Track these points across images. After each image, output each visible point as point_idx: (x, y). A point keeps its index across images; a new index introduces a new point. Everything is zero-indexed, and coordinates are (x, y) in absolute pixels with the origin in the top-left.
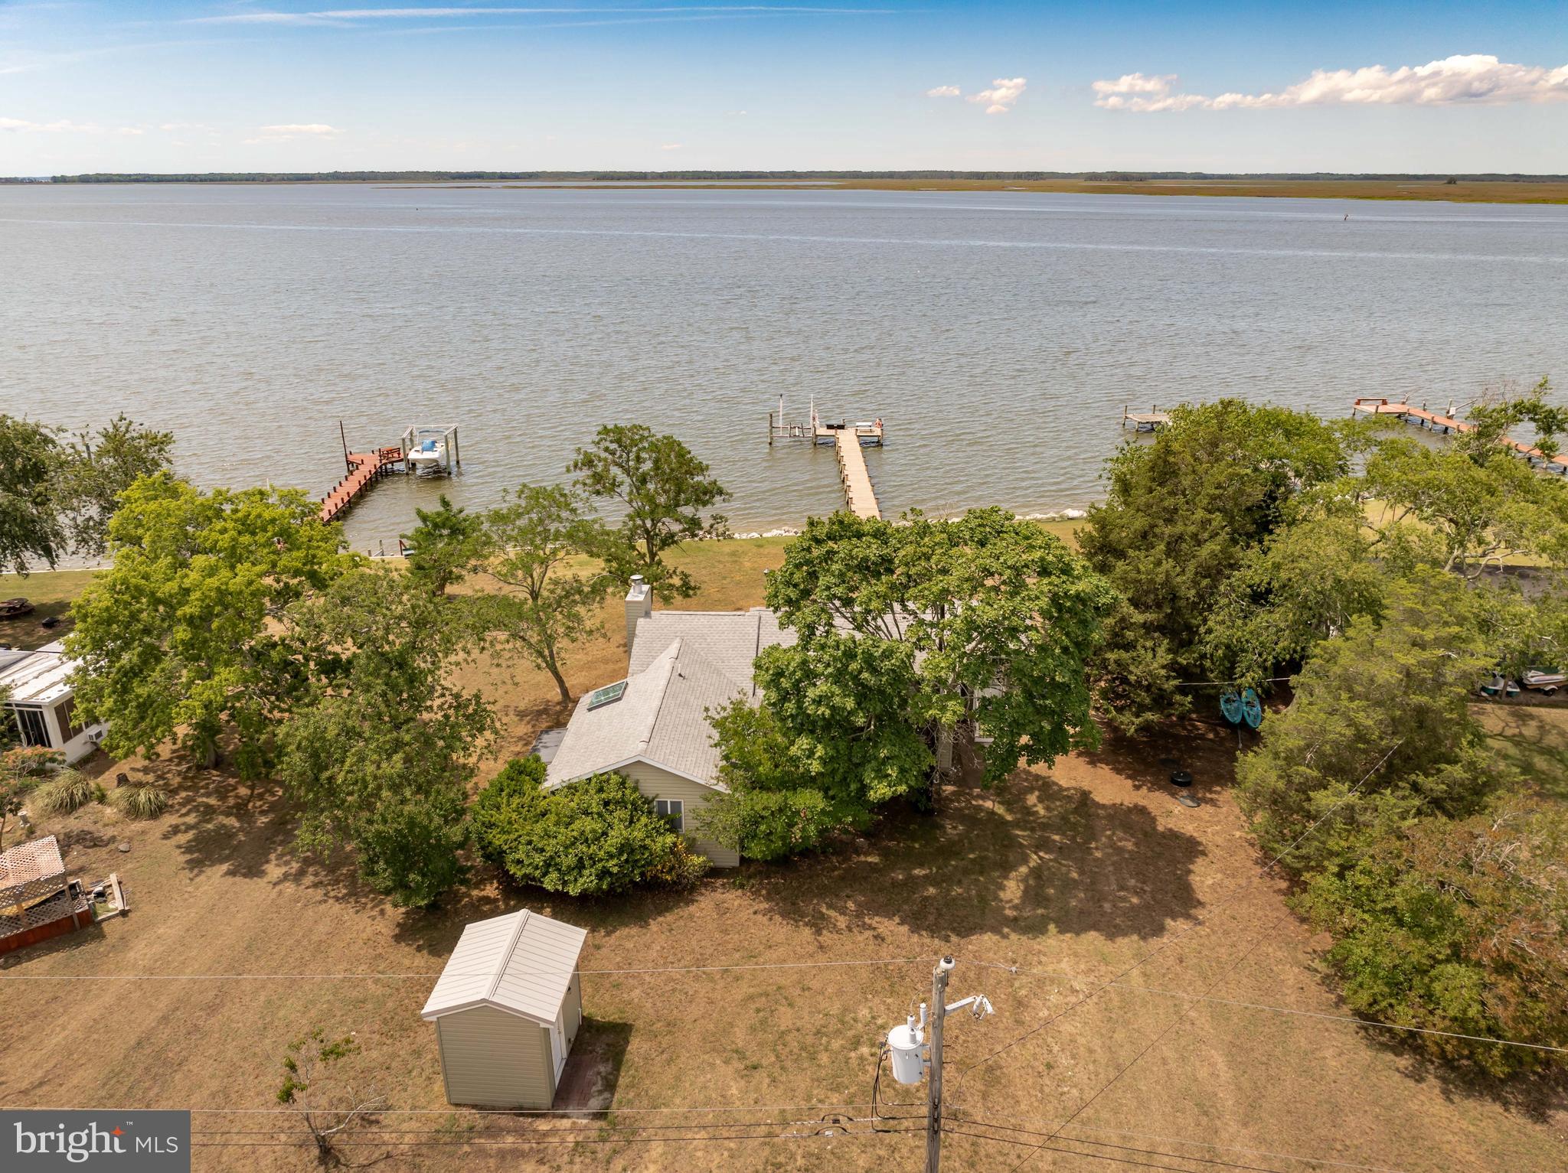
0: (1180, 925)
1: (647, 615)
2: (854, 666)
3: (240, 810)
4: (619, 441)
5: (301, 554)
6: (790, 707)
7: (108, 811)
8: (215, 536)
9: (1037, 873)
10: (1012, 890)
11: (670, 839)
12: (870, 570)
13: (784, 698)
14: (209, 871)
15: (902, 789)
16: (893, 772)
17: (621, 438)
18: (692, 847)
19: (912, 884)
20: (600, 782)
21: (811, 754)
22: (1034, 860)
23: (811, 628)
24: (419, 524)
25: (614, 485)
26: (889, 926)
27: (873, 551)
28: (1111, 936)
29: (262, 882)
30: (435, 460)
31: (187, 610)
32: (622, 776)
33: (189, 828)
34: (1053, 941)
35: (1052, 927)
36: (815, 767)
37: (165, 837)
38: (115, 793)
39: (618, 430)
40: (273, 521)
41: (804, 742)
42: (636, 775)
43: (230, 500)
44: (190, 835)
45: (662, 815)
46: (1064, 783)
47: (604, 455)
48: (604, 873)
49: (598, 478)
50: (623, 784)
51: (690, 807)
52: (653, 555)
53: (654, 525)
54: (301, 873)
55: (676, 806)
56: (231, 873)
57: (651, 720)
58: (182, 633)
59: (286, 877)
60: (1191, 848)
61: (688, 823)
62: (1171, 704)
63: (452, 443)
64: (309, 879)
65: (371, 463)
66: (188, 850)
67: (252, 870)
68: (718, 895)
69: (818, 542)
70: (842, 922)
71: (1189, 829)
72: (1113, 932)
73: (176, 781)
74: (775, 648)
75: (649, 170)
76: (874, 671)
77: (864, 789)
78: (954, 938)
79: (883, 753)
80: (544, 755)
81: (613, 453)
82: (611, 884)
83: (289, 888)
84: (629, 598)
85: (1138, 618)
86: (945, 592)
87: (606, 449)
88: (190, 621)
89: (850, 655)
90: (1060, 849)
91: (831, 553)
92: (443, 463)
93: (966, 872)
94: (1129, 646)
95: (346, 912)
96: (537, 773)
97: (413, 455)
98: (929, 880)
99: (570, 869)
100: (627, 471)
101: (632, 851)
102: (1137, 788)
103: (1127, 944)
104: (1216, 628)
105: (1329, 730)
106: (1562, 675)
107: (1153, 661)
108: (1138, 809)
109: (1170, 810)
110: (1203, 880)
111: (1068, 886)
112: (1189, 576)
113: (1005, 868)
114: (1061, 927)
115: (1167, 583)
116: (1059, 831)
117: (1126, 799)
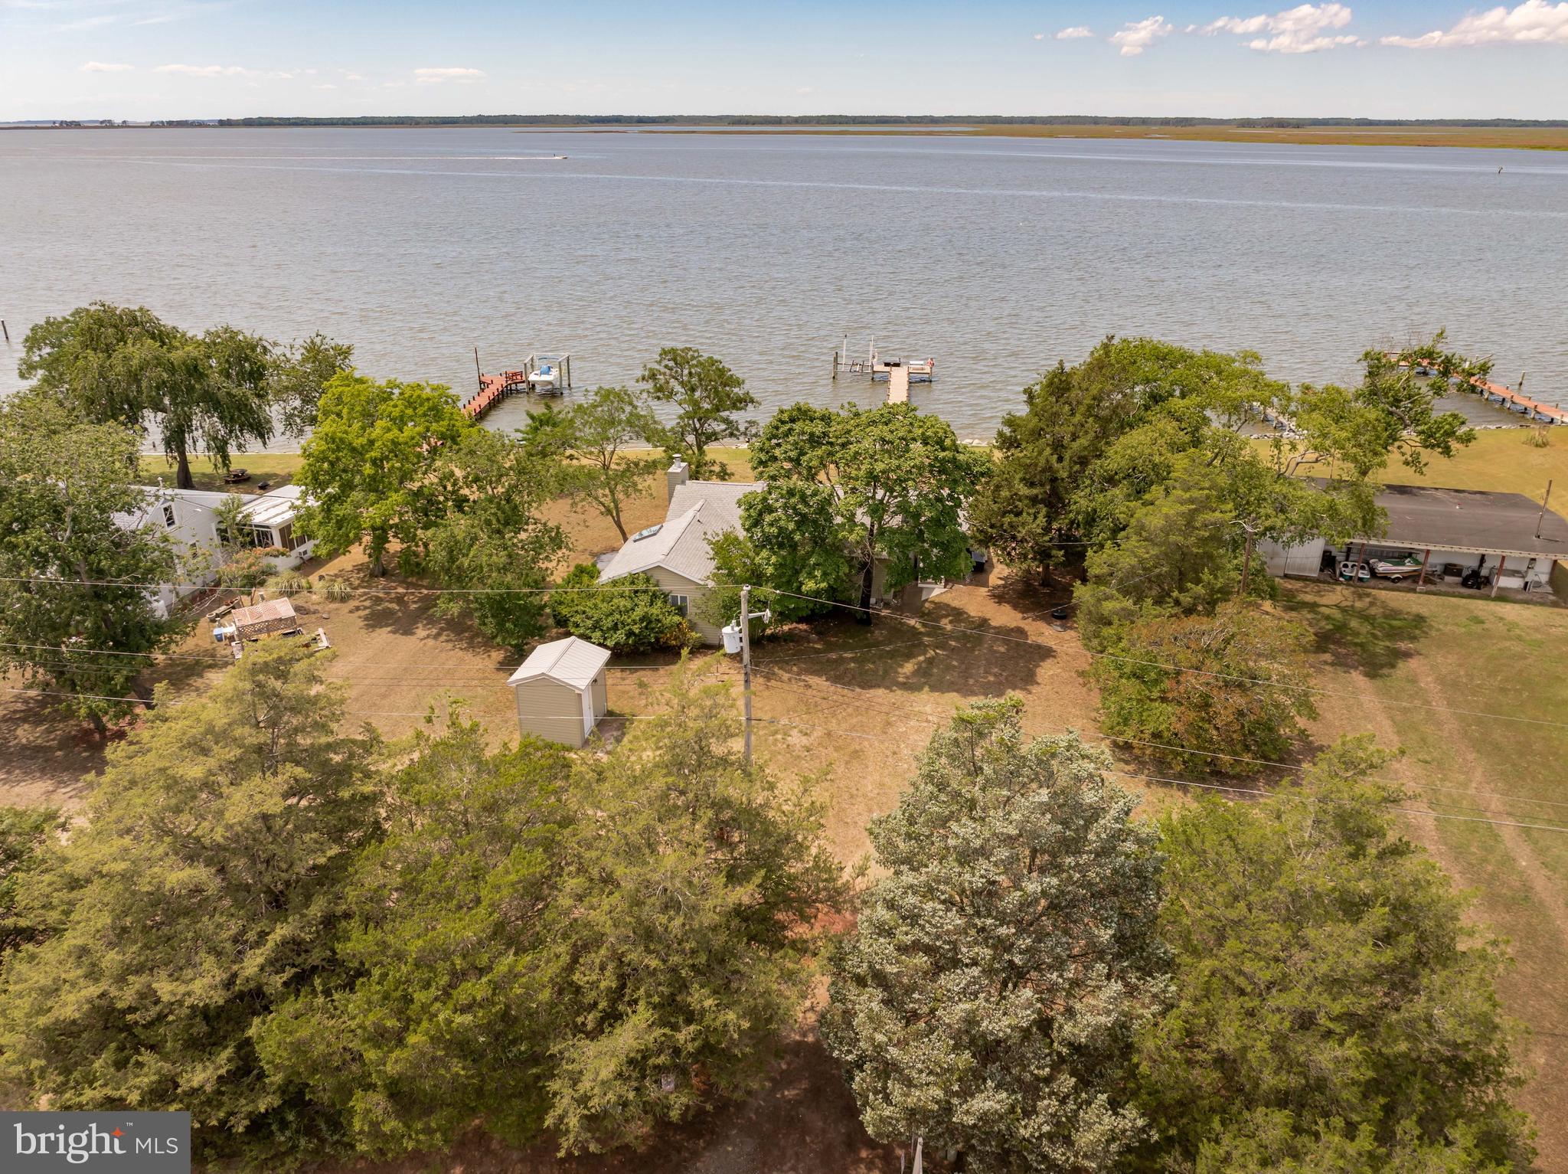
0: (1018, 695)
1: (683, 483)
3: (400, 600)
4: (675, 360)
5: (445, 423)
6: (757, 530)
7: (314, 597)
8: (390, 409)
9: (930, 662)
10: (909, 667)
11: (677, 619)
12: (814, 441)
13: (754, 523)
14: (378, 631)
15: (824, 585)
16: (818, 573)
17: (676, 358)
18: (693, 627)
19: (841, 661)
20: (633, 579)
21: (768, 562)
22: (930, 654)
23: (773, 478)
24: (530, 421)
25: (671, 394)
26: (818, 682)
27: (818, 428)
29: (413, 638)
30: (550, 383)
31: (373, 454)
32: (648, 575)
33: (366, 608)
34: (924, 695)
35: (926, 689)
36: (771, 570)
37: (351, 612)
38: (318, 585)
39: (673, 351)
40: (428, 399)
41: (764, 554)
42: (657, 576)
43: (398, 387)
44: (367, 612)
45: (674, 603)
46: (972, 614)
47: (663, 370)
48: (630, 634)
49: (660, 389)
50: (648, 580)
51: (693, 599)
52: (700, 448)
53: (702, 426)
54: (438, 635)
55: (684, 599)
56: (394, 632)
57: (672, 544)
58: (368, 469)
59: (428, 636)
60: (1046, 653)
61: (691, 610)
62: (1050, 556)
63: (565, 368)
64: (443, 638)
65: (498, 383)
66: (366, 618)
67: (408, 632)
69: (783, 422)
70: (786, 676)
71: (1052, 644)
73: (357, 582)
74: (752, 493)
75: (785, 115)
77: (800, 584)
78: (858, 690)
80: (599, 566)
81: (671, 369)
82: (635, 642)
83: (431, 642)
84: (670, 470)
85: (1024, 490)
87: (666, 366)
88: (374, 462)
90: (953, 650)
91: (790, 430)
92: (557, 385)
93: (881, 657)
95: (468, 656)
96: (593, 573)
97: (532, 378)
98: (852, 659)
99: (609, 629)
100: (682, 383)
101: (650, 622)
102: (1024, 618)
104: (1080, 501)
105: (1127, 561)
106: (1408, 567)
107: (1032, 523)
108: (1020, 631)
109: (1043, 632)
110: (1046, 671)
111: (949, 668)
112: (1066, 463)
113: (909, 656)
114: (934, 689)
115: (1049, 468)
116: (957, 639)
117: (1013, 625)
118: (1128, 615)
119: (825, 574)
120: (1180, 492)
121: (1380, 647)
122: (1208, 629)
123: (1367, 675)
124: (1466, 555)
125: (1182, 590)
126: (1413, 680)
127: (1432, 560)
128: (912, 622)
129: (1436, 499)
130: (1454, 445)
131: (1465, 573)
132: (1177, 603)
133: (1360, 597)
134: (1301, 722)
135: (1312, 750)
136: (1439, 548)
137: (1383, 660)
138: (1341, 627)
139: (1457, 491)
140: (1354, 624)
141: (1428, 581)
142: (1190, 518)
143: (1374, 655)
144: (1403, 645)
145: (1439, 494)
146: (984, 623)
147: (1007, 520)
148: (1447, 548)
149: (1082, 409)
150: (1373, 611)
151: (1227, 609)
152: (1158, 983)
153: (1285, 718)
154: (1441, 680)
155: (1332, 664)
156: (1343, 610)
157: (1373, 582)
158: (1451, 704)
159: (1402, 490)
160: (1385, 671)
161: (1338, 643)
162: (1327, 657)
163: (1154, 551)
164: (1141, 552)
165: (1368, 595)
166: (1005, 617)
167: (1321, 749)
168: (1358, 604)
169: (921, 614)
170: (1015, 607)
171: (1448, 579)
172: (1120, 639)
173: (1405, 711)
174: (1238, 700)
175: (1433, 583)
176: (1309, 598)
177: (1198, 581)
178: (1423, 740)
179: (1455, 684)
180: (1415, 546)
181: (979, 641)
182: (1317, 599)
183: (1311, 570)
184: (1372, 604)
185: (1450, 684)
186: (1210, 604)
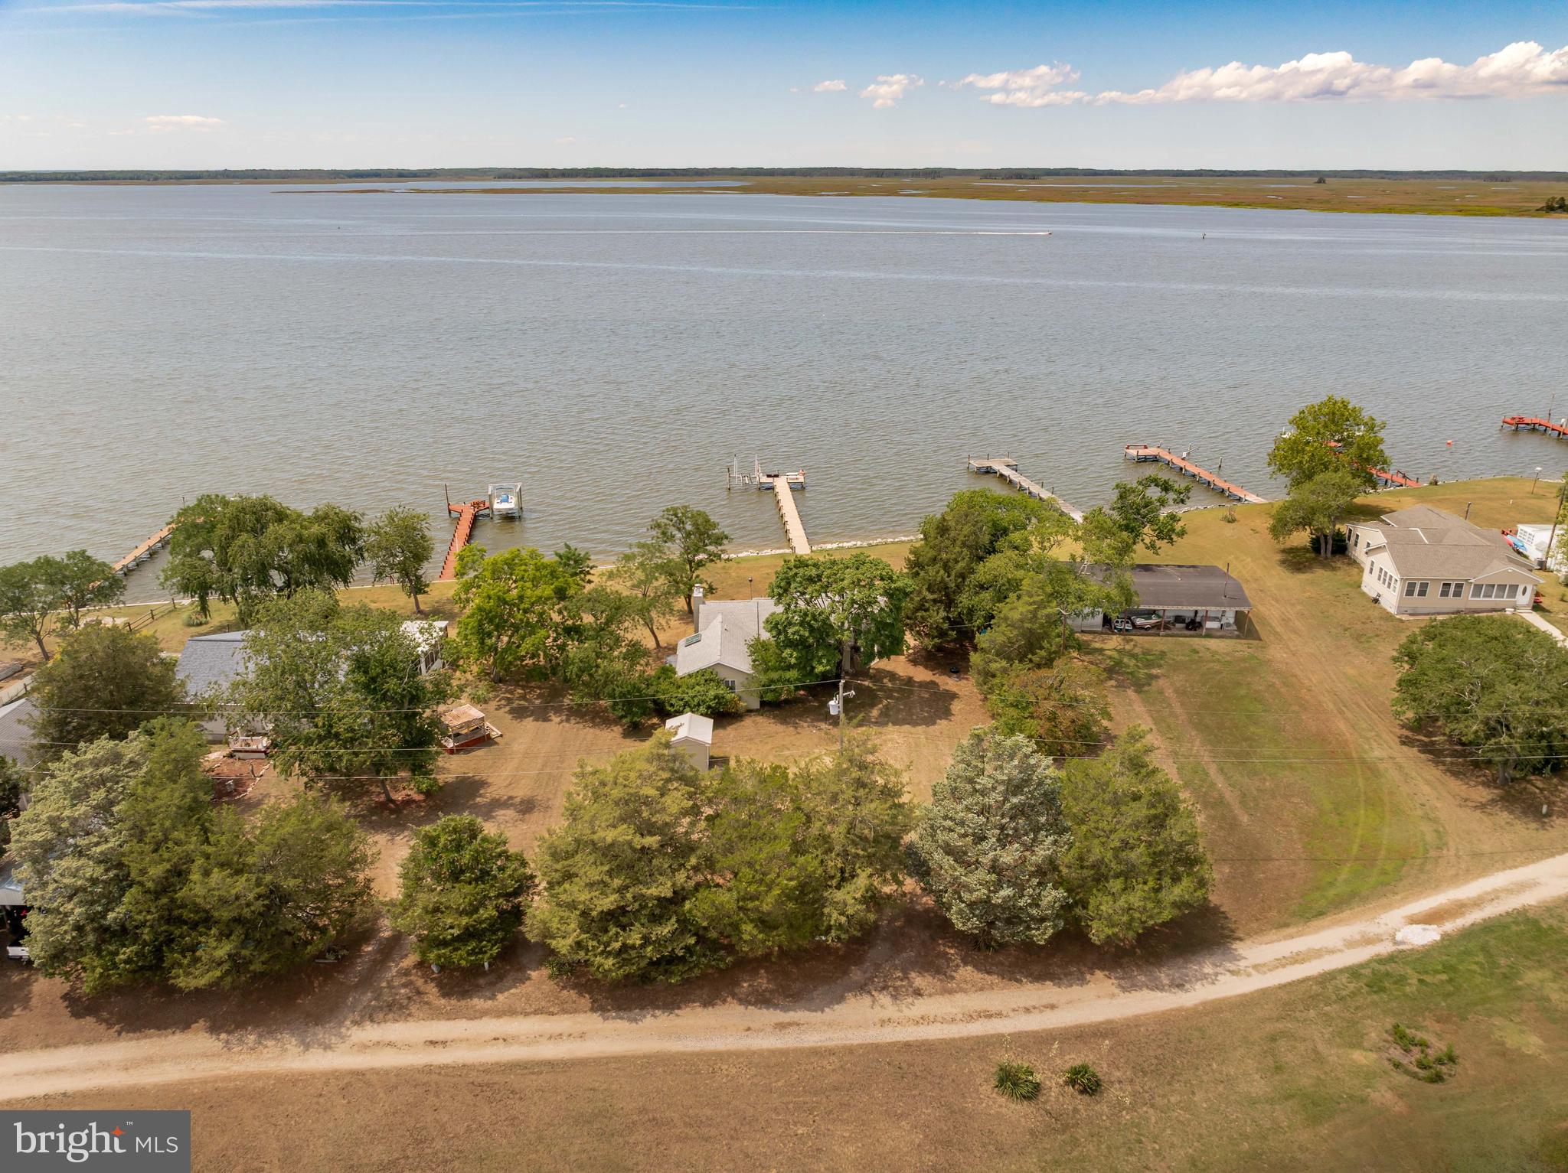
0: (944, 722)
1: (704, 603)
2: (808, 619)
6: (782, 637)
9: (886, 707)
10: (875, 713)
11: (732, 695)
12: (811, 580)
13: (779, 633)
14: (525, 720)
15: (828, 668)
16: (824, 661)
17: (675, 513)
18: (741, 699)
20: (702, 672)
21: (791, 656)
22: (885, 702)
23: (789, 605)
25: (673, 537)
27: (814, 572)
28: (914, 726)
29: (550, 723)
32: (711, 669)
33: (505, 705)
34: (890, 727)
35: (890, 724)
36: (793, 661)
37: (498, 709)
41: (788, 651)
42: (717, 669)
44: (508, 708)
45: (728, 685)
47: (667, 521)
50: (711, 672)
51: (738, 681)
53: (693, 557)
54: (568, 719)
55: (733, 682)
56: (537, 721)
57: (718, 647)
60: (953, 696)
61: (738, 689)
62: (946, 635)
64: (573, 721)
65: (469, 513)
66: (510, 713)
67: (545, 719)
68: (753, 718)
69: (790, 569)
70: (805, 725)
71: (955, 689)
72: (915, 724)
74: (774, 614)
76: (816, 620)
77: (813, 668)
79: (820, 654)
80: (671, 664)
81: (672, 520)
82: (711, 712)
83: (564, 724)
84: (694, 595)
85: (930, 596)
86: (843, 588)
87: (668, 519)
89: (806, 614)
90: (897, 699)
91: (796, 574)
94: (926, 610)
96: (672, 670)
97: (496, 506)
99: (695, 706)
100: (679, 530)
101: (720, 698)
102: (934, 674)
103: (920, 729)
104: (964, 600)
105: (1001, 639)
106: (1154, 620)
107: (938, 616)
108: (933, 683)
109: (948, 683)
110: (956, 706)
111: (899, 711)
112: (952, 577)
113: (873, 705)
114: (895, 724)
115: (942, 581)
116: (897, 692)
117: (928, 679)
118: (1004, 671)
119: (828, 661)
120: (1027, 598)
121: (1142, 673)
122: (1049, 676)
123: (1136, 692)
124: (1186, 610)
125: (1034, 654)
126: (1161, 692)
127: (1167, 614)
128: (866, 683)
129: (1167, 574)
130: (1174, 537)
131: (1187, 621)
132: (1031, 661)
133: (1128, 641)
134: (1105, 723)
135: (1111, 738)
136: (1170, 608)
137: (1143, 681)
138: (1119, 663)
139: (1179, 566)
140: (1126, 660)
141: (1166, 628)
142: (1034, 614)
143: (1139, 679)
144: (1154, 671)
145: (1168, 569)
146: (910, 681)
147: (919, 614)
148: (1175, 608)
149: (959, 543)
150: (1137, 650)
151: (1059, 663)
152: (1066, 837)
153: (1096, 722)
154: (1176, 691)
155: (1116, 687)
156: (1119, 652)
157: (1134, 632)
158: (1182, 704)
159: (1146, 568)
160: (1146, 688)
161: (1117, 673)
162: (1113, 683)
163: (1016, 632)
164: (1008, 633)
165: (1132, 640)
166: (922, 674)
167: (1115, 737)
168: (1128, 647)
169: (872, 678)
170: (926, 667)
171: (1178, 625)
172: (1003, 685)
173: (1158, 711)
174: (1070, 713)
175: (1169, 629)
176: (1097, 645)
177: (1041, 648)
178: (1169, 726)
179: (1184, 692)
180: (1156, 608)
181: (911, 692)
182: (1103, 646)
183: (1097, 626)
184: (1135, 646)
185: (1181, 693)
186: (1049, 663)
